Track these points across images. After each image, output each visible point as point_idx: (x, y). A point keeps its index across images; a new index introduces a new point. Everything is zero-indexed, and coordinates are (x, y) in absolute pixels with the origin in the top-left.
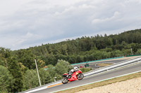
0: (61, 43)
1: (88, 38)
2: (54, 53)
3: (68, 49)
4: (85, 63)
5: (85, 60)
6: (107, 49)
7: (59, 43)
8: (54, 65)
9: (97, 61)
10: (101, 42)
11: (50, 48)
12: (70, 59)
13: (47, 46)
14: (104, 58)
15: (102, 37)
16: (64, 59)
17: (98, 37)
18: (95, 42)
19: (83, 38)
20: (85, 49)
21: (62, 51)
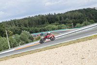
0: (25, 19)
1: (43, 16)
2: (19, 26)
3: (29, 23)
4: (40, 33)
5: (41, 31)
6: (55, 23)
7: (23, 19)
8: (19, 34)
11: (16, 22)
12: (31, 30)
13: (15, 21)
14: (53, 29)
15: (52, 15)
16: (26, 30)
17: (49, 15)
19: (39, 16)
20: (40, 23)
21: (25, 24)
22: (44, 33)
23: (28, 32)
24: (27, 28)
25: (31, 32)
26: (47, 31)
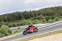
0: (4, 15)
1: (20, 12)
3: (8, 19)
4: (18, 27)
5: (18, 25)
6: (31, 19)
7: (2, 15)
9: (25, 26)
10: (27, 15)
12: (9, 24)
15: (28, 12)
16: (6, 24)
17: (26, 12)
18: (24, 15)
19: (17, 12)
20: (18, 19)
21: (4, 20)
22: (21, 27)
23: (8, 27)
24: (6, 23)
25: (10, 27)
26: (23, 25)
